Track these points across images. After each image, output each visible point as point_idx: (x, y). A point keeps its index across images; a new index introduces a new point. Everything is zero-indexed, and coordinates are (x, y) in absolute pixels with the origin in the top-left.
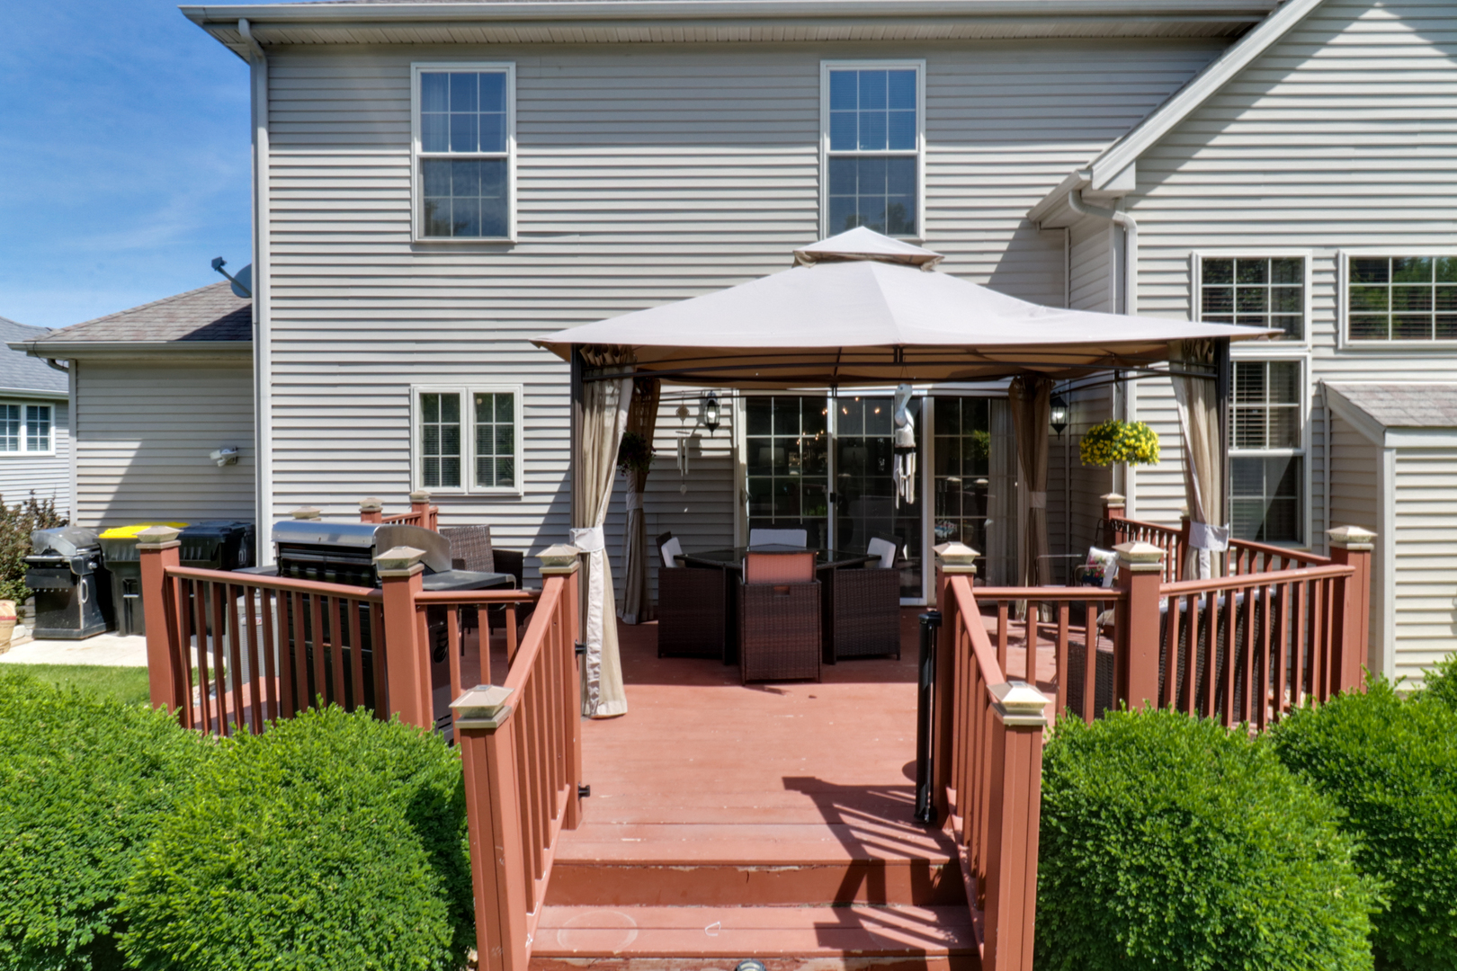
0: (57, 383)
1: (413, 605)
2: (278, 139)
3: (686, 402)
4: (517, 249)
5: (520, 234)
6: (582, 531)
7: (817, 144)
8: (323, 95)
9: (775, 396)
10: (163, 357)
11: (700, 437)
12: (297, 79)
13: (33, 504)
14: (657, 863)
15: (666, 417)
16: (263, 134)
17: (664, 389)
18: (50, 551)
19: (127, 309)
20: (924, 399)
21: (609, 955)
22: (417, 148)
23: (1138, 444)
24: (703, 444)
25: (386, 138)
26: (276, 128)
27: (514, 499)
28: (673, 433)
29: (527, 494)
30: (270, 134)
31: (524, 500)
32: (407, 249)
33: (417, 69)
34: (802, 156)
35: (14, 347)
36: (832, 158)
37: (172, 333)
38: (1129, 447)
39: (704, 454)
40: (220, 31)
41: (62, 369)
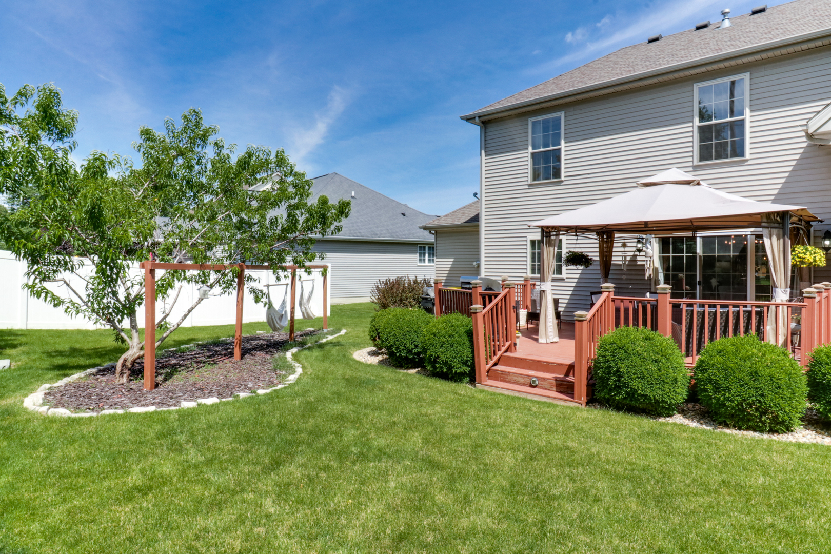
0: (431, 238)
1: (478, 294)
2: (488, 153)
3: (626, 241)
4: (564, 183)
5: (565, 177)
6: (543, 283)
7: (692, 121)
8: (505, 135)
9: (672, 237)
10: (460, 229)
11: (637, 256)
12: (493, 130)
13: (425, 280)
14: (524, 359)
15: (617, 247)
16: (483, 152)
17: (616, 235)
18: (428, 295)
19: (451, 212)
20: (749, 236)
21: (506, 372)
22: (530, 150)
23: (805, 256)
24: (638, 258)
25: (521, 147)
26: (487, 149)
27: (562, 280)
28: (620, 254)
29: (567, 278)
30: (485, 152)
31: (566, 280)
32: (527, 187)
33: (531, 120)
34: (685, 128)
35: (420, 228)
36: (700, 128)
37: (463, 220)
38: (800, 258)
39: (639, 263)
40: (471, 121)
41: (433, 234)
